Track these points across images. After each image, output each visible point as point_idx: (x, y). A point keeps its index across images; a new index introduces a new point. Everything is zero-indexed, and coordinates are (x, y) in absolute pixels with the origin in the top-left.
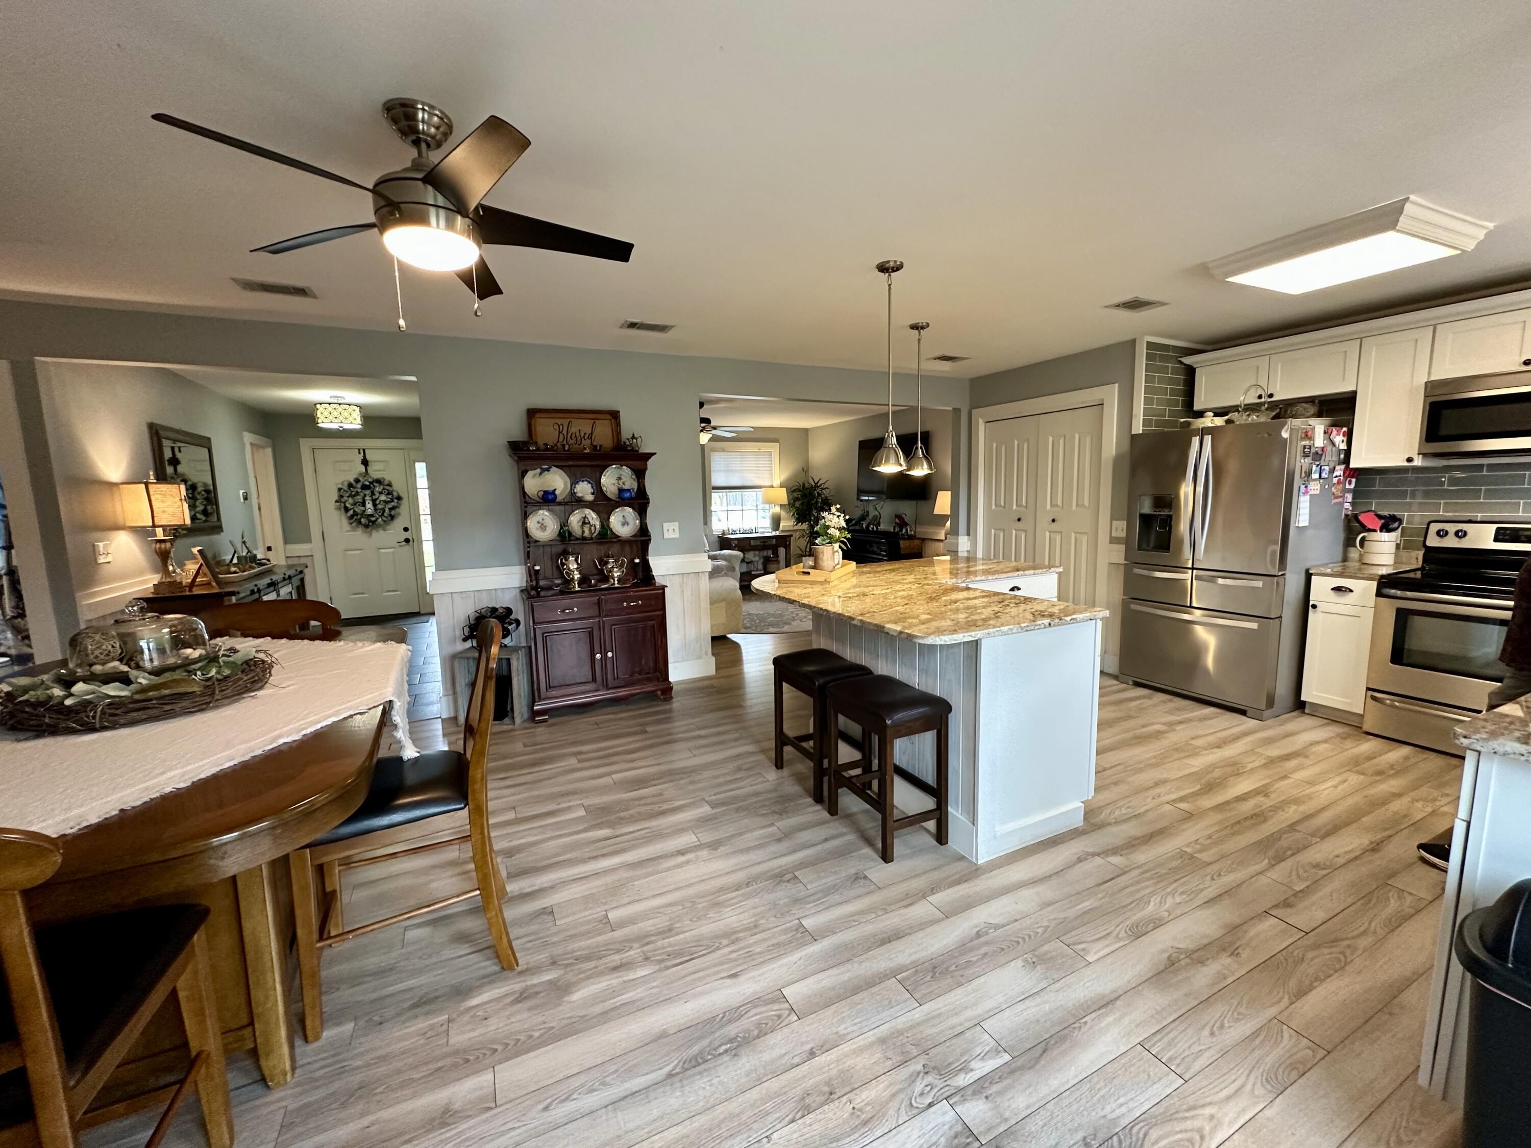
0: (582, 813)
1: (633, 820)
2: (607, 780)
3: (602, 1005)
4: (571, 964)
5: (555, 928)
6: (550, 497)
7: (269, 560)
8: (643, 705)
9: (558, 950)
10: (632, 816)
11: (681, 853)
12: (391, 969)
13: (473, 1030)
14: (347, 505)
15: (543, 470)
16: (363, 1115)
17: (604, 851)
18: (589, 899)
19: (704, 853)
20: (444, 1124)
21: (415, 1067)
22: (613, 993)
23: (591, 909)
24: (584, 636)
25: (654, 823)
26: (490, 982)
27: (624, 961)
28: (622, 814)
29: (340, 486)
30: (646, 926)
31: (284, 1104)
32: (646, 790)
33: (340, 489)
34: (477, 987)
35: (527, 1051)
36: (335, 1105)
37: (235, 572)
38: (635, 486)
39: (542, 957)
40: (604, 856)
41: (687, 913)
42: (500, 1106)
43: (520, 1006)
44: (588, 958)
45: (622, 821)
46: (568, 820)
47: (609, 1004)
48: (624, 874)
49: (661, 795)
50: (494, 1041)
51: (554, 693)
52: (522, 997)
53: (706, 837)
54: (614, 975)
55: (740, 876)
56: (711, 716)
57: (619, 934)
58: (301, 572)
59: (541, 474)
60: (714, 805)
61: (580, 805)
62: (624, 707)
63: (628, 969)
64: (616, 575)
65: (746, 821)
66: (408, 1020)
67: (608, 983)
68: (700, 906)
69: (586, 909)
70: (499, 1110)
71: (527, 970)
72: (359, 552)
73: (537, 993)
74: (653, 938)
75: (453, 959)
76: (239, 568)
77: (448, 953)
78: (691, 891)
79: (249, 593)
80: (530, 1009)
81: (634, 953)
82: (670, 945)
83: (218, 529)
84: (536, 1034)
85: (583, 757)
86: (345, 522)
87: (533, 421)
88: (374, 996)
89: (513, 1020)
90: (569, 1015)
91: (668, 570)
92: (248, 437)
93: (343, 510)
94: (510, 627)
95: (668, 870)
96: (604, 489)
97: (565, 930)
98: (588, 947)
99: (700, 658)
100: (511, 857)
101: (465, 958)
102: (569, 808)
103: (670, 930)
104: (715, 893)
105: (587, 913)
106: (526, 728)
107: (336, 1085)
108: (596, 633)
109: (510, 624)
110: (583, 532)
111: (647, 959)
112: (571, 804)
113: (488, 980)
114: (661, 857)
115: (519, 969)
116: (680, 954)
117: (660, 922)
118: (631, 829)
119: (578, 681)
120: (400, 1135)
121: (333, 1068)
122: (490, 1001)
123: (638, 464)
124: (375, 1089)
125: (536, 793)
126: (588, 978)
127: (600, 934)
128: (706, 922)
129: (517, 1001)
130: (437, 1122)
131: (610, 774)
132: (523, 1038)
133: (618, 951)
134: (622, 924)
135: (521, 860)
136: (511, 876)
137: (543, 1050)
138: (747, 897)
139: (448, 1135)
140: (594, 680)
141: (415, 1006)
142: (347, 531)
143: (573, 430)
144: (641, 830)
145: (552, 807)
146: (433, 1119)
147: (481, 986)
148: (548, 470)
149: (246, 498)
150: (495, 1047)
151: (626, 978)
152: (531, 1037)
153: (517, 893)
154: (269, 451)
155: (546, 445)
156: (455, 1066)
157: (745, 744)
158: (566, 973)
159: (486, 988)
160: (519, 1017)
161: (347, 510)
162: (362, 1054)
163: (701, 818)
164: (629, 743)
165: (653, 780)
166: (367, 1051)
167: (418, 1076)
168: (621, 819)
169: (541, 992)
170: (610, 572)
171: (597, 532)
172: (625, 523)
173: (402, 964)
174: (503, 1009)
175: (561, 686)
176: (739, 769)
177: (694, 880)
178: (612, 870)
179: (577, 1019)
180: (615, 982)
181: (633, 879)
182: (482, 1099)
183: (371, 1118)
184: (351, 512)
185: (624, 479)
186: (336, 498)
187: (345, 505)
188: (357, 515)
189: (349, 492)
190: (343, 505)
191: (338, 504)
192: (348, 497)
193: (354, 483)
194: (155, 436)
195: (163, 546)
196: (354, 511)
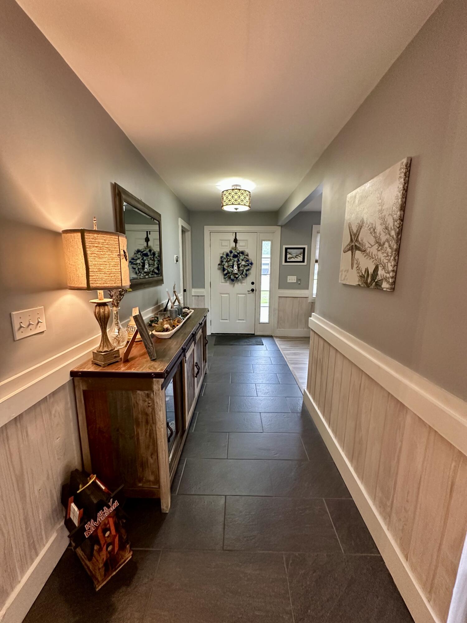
14: (225, 267)
33: (221, 257)
37: (168, 330)
72: (226, 295)
76: (170, 324)
83: (161, 281)
86: (222, 277)
92: (181, 222)
93: (221, 270)
142: (221, 283)
149: (177, 261)
154: (189, 233)
161: (224, 270)
184: (226, 272)
187: (223, 267)
188: (229, 273)
189: (226, 259)
190: (222, 266)
191: (220, 266)
192: (225, 262)
193: (229, 253)
194: (117, 198)
195: (102, 311)
196: (228, 271)
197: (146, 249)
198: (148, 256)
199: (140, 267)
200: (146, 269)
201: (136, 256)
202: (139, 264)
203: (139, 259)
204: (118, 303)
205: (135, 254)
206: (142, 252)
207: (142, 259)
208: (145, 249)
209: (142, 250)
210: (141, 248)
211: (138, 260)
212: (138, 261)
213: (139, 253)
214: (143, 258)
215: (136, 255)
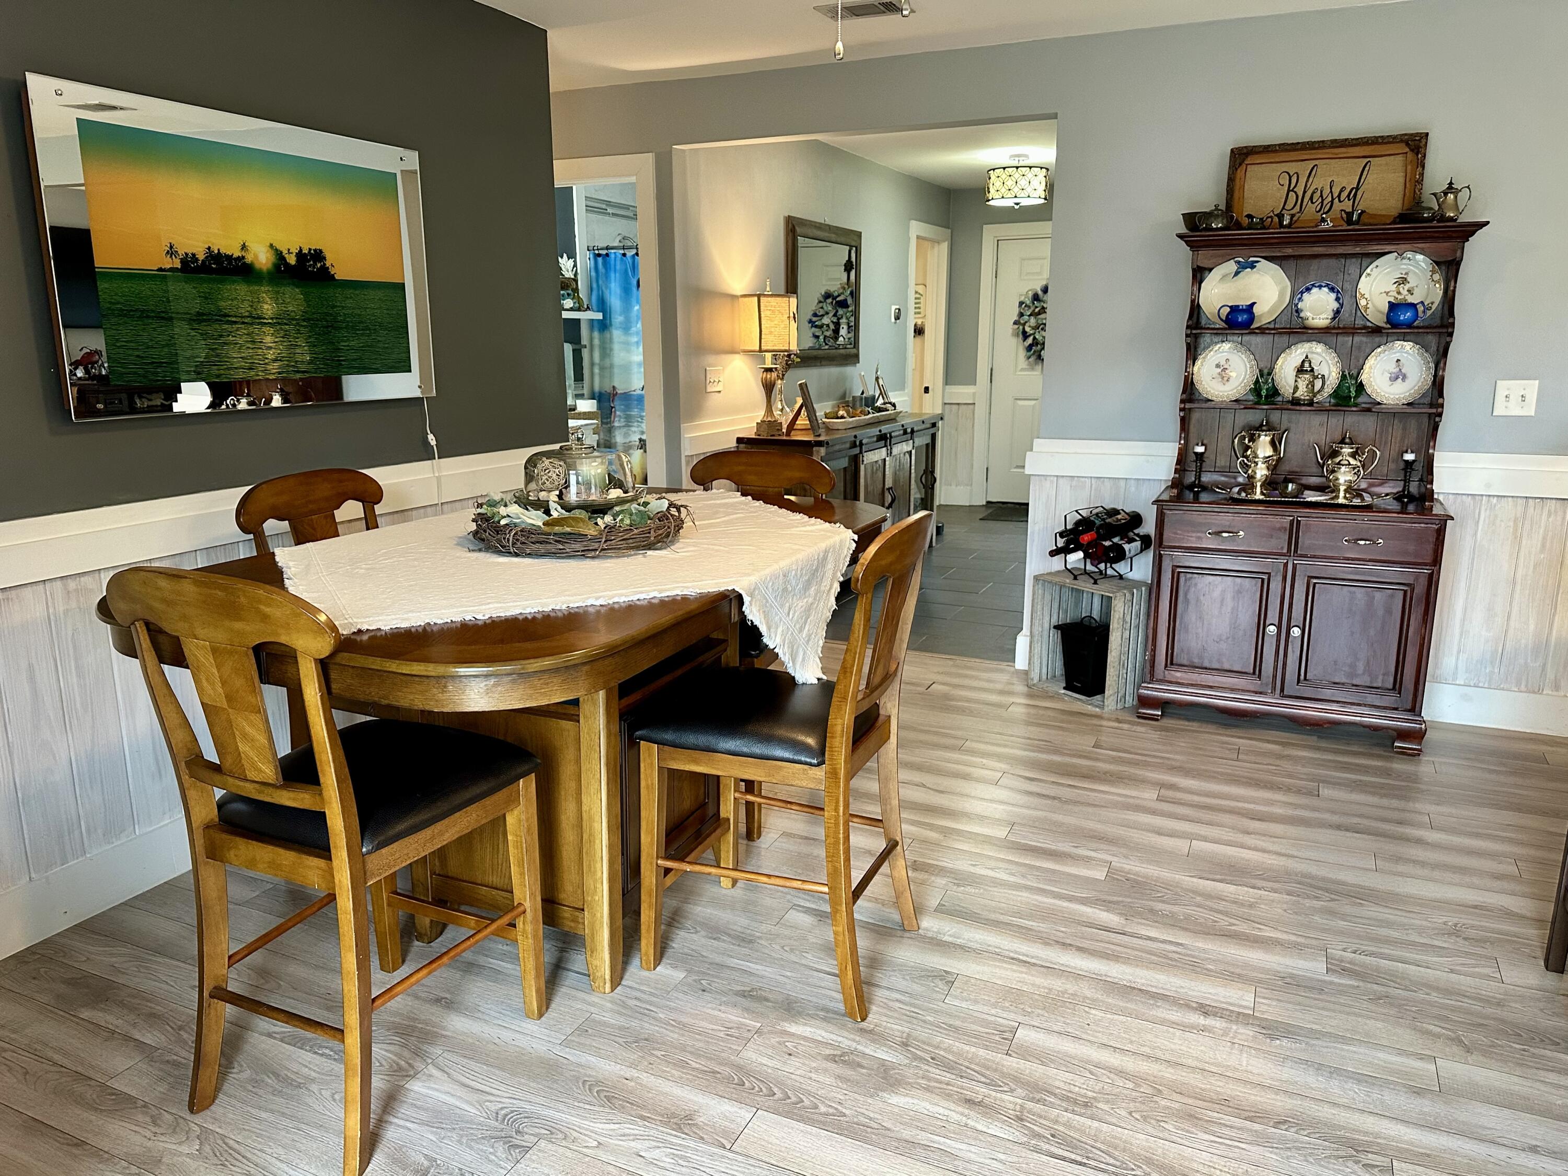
0: (1100, 874)
1: (1173, 922)
2: (1182, 845)
3: (915, 1132)
4: (921, 1059)
5: (941, 1004)
6: (1241, 318)
7: (894, 405)
8: (1355, 748)
9: (922, 1033)
10: (1173, 915)
11: (1205, 1010)
12: (751, 942)
13: (770, 1057)
14: (1027, 329)
15: (1242, 267)
16: (633, 1065)
17: (1086, 944)
18: (1013, 996)
19: (1246, 1032)
20: (679, 1128)
21: (696, 1054)
22: (943, 1129)
23: (1003, 1009)
24: (1251, 587)
25: (1201, 944)
26: (825, 1019)
27: (987, 1101)
28: (1159, 906)
29: (1022, 299)
30: (1059, 1078)
31: (592, 1009)
32: (1232, 888)
33: (1021, 303)
34: (808, 1015)
35: (801, 1119)
36: (621, 1040)
37: (842, 417)
38: (1437, 294)
39: (897, 1028)
40: (1080, 949)
41: (1134, 1100)
42: (734, 1152)
43: (830, 1065)
44: (948, 1067)
45: (1153, 916)
46: (1070, 875)
47: (923, 1137)
48: (1087, 991)
49: (1251, 906)
50: (780, 1084)
51: (1178, 674)
52: (840, 1058)
53: (1271, 1010)
54: (960, 1109)
55: (1280, 1104)
56: (1487, 814)
57: (1012, 1063)
58: (934, 425)
59: (1237, 273)
60: (1336, 967)
61: (1106, 862)
62: (1313, 740)
63: (984, 1114)
64: (1342, 481)
65: (1380, 1025)
66: (726, 1004)
67: (946, 1112)
68: (1163, 1103)
69: (995, 1006)
70: (730, 1155)
71: (871, 1032)
72: (1033, 402)
73: (860, 1065)
74: (1051, 1099)
75: (811, 969)
76: (848, 412)
77: (811, 959)
78: (1169, 1073)
79: (848, 445)
80: (839, 1077)
81: (1009, 1100)
82: (1068, 1125)
83: (852, 358)
84: (823, 1109)
85: (1170, 793)
86: (1022, 353)
87: (1240, 173)
88: (718, 959)
89: (813, 1075)
90: (872, 1115)
91: (1488, 486)
92: (917, 228)
93: (1021, 336)
94: (1126, 547)
95: (1163, 1022)
96: (1363, 302)
97: (951, 1015)
98: (959, 1054)
99: (1539, 691)
100: (958, 885)
101: (822, 975)
102: (1087, 860)
103: (1086, 1105)
104: (1211, 1101)
105: (993, 1011)
106: (1118, 721)
107: (635, 1024)
108: (1276, 586)
109: (1131, 541)
110: (1296, 388)
111: (1020, 1119)
112: (1093, 854)
113: (826, 1015)
114: (1164, 998)
115: (864, 1025)
116: (1071, 1144)
117: (1081, 1085)
118: (1153, 933)
119: (1227, 666)
120: (643, 1107)
121: (644, 1006)
122: (805, 1038)
123: (1444, 247)
124: (654, 1049)
125: (1059, 818)
126: (928, 1089)
127: (986, 1048)
128: (1151, 1130)
129: (833, 1059)
130: (675, 1120)
131: (1191, 837)
132: (807, 1102)
133: (991, 1084)
134: (1026, 1053)
135: (968, 896)
136: (941, 910)
137: (815, 1130)
138: (1261, 1140)
139: (674, 1140)
140: (1257, 671)
141: (743, 994)
142: (1022, 370)
143: (1320, 182)
144: (1171, 942)
145: (1064, 846)
146: (674, 1115)
147: (812, 1016)
148: (1252, 266)
149: (897, 318)
150: (775, 1090)
151: (971, 1123)
152: (816, 1107)
153: (930, 934)
154: (945, 246)
155: (1250, 216)
156: (730, 1080)
157: (1513, 894)
158: (908, 1066)
159: (813, 1022)
160: (821, 1078)
161: (1025, 335)
162: (671, 1009)
163: (1292, 976)
164: (1271, 803)
165: (1258, 877)
166: (675, 1009)
167: (694, 1065)
168: (1152, 911)
169: (862, 1067)
170: (1333, 471)
171: (1328, 390)
172: (1398, 376)
173: (763, 942)
174: (813, 1057)
175: (1193, 667)
176: (1455, 932)
177: (1190, 1062)
178: (1078, 976)
179: (875, 1126)
180: (955, 1117)
181: (1094, 1003)
182: (725, 1133)
183: (635, 1074)
184: (1030, 340)
185: (1412, 282)
186: (1015, 318)
187: (1024, 329)
188: (1037, 344)
189: (1032, 309)
190: (1021, 327)
191: (1016, 326)
192: (1029, 316)
193: (1040, 293)
194: (790, 234)
195: (769, 376)
196: (1035, 338)
197: (844, 288)
198: (847, 306)
199: (828, 334)
200: (841, 339)
201: (822, 308)
202: (828, 326)
203: (827, 313)
204: (783, 375)
205: (820, 302)
206: (834, 298)
207: (835, 315)
208: (841, 291)
209: (836, 294)
210: (834, 287)
211: (825, 317)
212: (826, 320)
213: (829, 300)
214: (837, 311)
215: (821, 305)
